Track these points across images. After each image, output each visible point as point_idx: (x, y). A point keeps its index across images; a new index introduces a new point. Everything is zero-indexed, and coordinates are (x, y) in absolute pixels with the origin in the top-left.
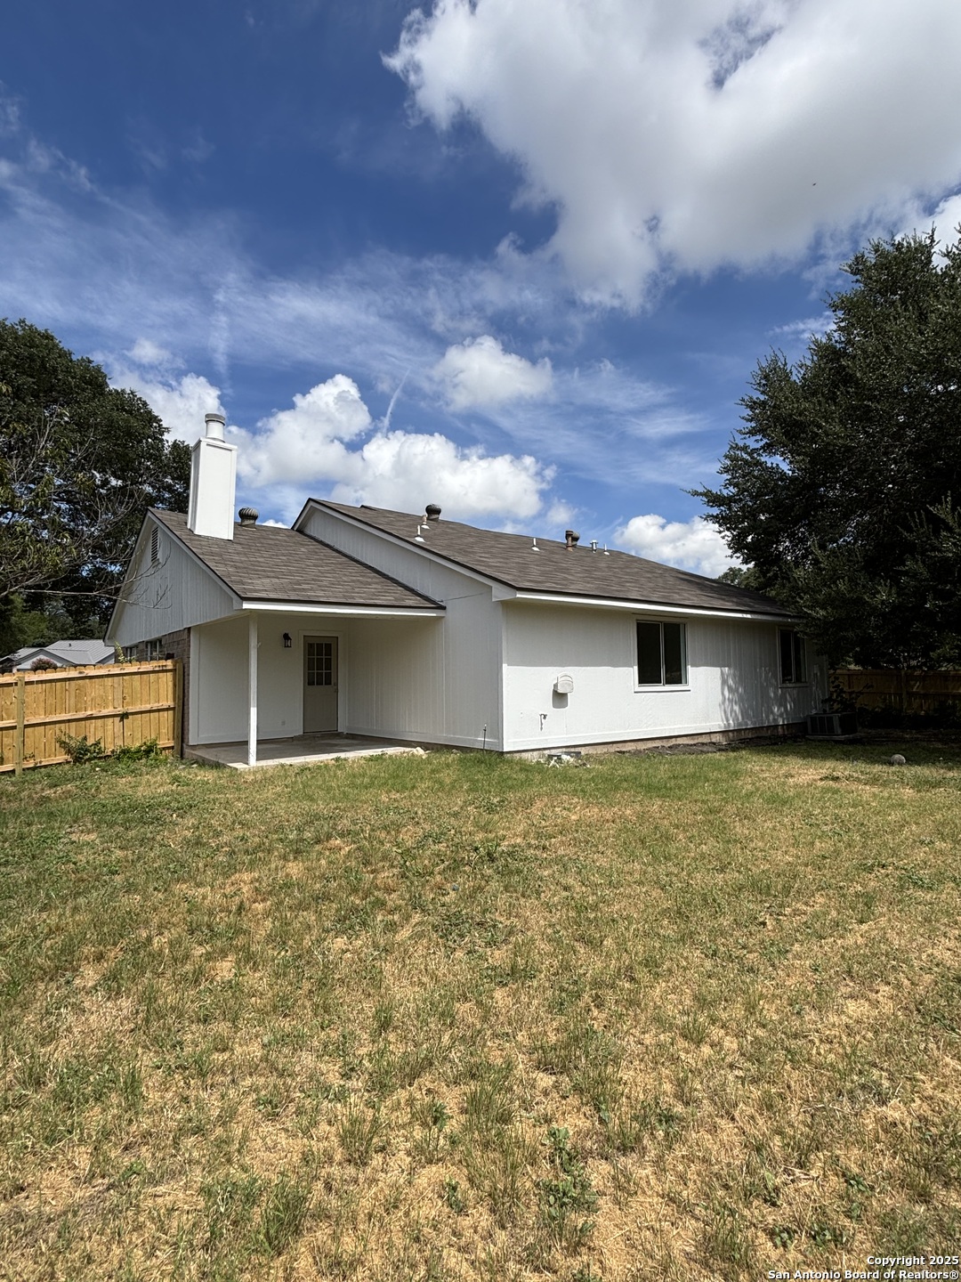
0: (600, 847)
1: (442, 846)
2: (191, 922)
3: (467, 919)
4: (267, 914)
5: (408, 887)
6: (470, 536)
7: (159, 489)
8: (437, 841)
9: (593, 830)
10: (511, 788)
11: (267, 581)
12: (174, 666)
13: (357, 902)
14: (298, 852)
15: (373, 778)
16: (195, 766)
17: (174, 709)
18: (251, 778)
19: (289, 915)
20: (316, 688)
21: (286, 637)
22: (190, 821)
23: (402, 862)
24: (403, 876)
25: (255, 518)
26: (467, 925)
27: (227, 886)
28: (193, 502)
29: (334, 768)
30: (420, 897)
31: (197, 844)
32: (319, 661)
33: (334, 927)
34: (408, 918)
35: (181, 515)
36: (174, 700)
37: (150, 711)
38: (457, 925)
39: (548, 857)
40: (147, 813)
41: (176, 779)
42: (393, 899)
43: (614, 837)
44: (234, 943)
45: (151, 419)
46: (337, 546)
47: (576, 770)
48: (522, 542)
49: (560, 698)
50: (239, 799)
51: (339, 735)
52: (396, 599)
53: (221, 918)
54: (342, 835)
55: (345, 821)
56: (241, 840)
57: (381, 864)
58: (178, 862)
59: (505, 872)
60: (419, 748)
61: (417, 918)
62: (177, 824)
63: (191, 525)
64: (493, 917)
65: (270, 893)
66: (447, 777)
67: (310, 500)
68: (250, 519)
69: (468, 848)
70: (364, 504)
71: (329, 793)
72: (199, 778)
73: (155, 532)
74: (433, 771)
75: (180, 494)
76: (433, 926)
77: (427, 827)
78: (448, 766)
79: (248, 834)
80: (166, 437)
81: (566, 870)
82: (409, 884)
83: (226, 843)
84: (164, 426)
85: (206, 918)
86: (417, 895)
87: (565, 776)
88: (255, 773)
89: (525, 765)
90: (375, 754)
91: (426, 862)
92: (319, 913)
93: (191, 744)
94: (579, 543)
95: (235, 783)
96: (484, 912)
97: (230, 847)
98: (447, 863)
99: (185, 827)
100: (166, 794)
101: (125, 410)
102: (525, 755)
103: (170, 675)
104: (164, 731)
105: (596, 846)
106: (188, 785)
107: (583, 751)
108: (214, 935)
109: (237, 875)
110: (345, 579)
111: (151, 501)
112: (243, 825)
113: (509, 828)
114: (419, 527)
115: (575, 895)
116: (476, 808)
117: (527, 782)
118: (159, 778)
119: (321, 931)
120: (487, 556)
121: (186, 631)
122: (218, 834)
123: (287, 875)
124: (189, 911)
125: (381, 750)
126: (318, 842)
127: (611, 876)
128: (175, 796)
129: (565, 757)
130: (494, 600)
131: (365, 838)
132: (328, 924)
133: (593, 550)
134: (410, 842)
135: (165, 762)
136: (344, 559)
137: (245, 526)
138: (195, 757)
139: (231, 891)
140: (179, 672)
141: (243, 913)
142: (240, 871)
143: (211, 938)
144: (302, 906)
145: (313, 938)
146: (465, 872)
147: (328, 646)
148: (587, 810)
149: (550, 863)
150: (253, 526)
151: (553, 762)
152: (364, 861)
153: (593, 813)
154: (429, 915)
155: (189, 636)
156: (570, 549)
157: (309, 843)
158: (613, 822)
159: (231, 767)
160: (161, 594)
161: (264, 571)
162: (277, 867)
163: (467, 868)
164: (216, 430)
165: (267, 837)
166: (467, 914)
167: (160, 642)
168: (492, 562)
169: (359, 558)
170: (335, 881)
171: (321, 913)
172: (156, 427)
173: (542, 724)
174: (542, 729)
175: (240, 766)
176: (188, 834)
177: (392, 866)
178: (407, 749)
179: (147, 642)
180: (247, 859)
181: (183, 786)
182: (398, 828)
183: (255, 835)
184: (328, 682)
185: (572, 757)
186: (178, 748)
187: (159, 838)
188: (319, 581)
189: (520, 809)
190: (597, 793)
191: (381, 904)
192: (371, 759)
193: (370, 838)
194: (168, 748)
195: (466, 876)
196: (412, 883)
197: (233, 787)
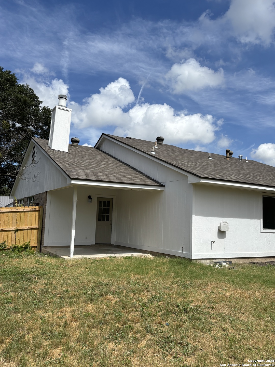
0: (242, 310)
1: (161, 303)
2: (43, 329)
3: (173, 340)
4: (78, 328)
5: (144, 321)
6: (178, 152)
7: (36, 128)
8: (158, 300)
9: (238, 301)
10: (195, 277)
11: (82, 171)
12: (39, 209)
13: (120, 326)
14: (92, 300)
15: (128, 267)
16: (46, 256)
17: (38, 229)
18: (71, 263)
19: (87, 330)
20: (102, 222)
21: (90, 197)
22: (43, 281)
23: (141, 309)
24: (142, 316)
25: (78, 142)
26: (173, 343)
27: (59, 313)
28: (51, 134)
29: (109, 261)
30: (150, 327)
31: (46, 292)
32: (104, 209)
33: (108, 338)
34: (144, 337)
35: (46, 141)
36: (38, 225)
37: (28, 229)
38: (168, 343)
39: (215, 313)
40: (25, 276)
41: (38, 261)
42: (137, 327)
43: (249, 306)
44: (62, 340)
45: (35, 97)
46: (115, 156)
47: (229, 271)
48: (204, 155)
49: (221, 233)
50: (65, 273)
51: (111, 245)
52: (141, 181)
53: (56, 328)
54: (113, 294)
55: (114, 287)
56: (66, 292)
57: (131, 309)
58: (38, 300)
59: (193, 319)
60: (149, 254)
61: (148, 337)
62: (38, 282)
63: (50, 145)
64: (187, 341)
65: (79, 318)
66: (164, 269)
67: (103, 134)
68: (75, 143)
69: (174, 305)
70: (128, 136)
71: (106, 273)
72: (48, 262)
73: (34, 148)
74: (156, 266)
75: (45, 131)
76: (156, 342)
77: (154, 293)
78: (164, 264)
79: (69, 289)
80: (41, 105)
81: (224, 321)
82: (144, 320)
83: (59, 293)
84: (40, 101)
85: (49, 328)
86: (149, 326)
87: (223, 273)
88: (73, 261)
89: (203, 266)
90: (128, 256)
91: (153, 310)
92: (101, 330)
93: (45, 245)
94: (233, 156)
95: (63, 265)
96: (182, 337)
97: (61, 295)
98: (163, 312)
99: (41, 283)
100: (33, 268)
101: (24, 94)
102: (203, 261)
103: (37, 213)
104: (33, 239)
105: (240, 310)
106: (43, 264)
107: (233, 261)
108: (53, 336)
109: (64, 308)
110: (118, 171)
111: (33, 134)
112: (67, 285)
113: (195, 297)
114: (153, 148)
115: (229, 334)
116: (178, 286)
117: (204, 275)
118: (30, 260)
119: (102, 338)
120: (186, 161)
121: (45, 193)
122: (56, 288)
123: (87, 310)
124: (42, 324)
125: (131, 254)
126: (101, 296)
127: (248, 326)
128: (37, 269)
129: (223, 264)
130: (189, 183)
131: (124, 296)
132: (106, 336)
133: (240, 159)
134: (145, 300)
135: (33, 253)
136: (117, 162)
137: (74, 146)
138: (46, 252)
139: (61, 316)
140: (41, 212)
141: (67, 327)
142: (65, 307)
143: (51, 338)
144: (93, 326)
145: (99, 342)
146: (172, 317)
147: (109, 203)
148: (235, 291)
149: (216, 316)
150: (77, 146)
151: (217, 266)
152: (123, 307)
153: (238, 293)
154: (155, 336)
155: (46, 196)
156: (228, 159)
157: (97, 296)
158: (249, 298)
159: (62, 258)
160: (36, 176)
161: (82, 166)
162: (82, 306)
163: (173, 315)
164: (63, 102)
165: (78, 292)
166: (173, 338)
167: (34, 198)
168: (189, 164)
169: (124, 161)
170: (109, 315)
171: (102, 330)
172: (36, 101)
173: (212, 246)
174: (212, 248)
175: (66, 257)
176: (43, 287)
177: (137, 311)
178: (144, 255)
179: (28, 198)
180: (69, 301)
181: (41, 265)
182: (140, 292)
183: (72, 290)
184: (108, 220)
185: (227, 264)
186: (39, 247)
187: (29, 288)
188: (106, 172)
189: (200, 288)
190: (240, 283)
191: (131, 328)
192: (127, 258)
193: (126, 296)
194: (35, 247)
195: (173, 319)
196: (146, 320)
197: (63, 267)
